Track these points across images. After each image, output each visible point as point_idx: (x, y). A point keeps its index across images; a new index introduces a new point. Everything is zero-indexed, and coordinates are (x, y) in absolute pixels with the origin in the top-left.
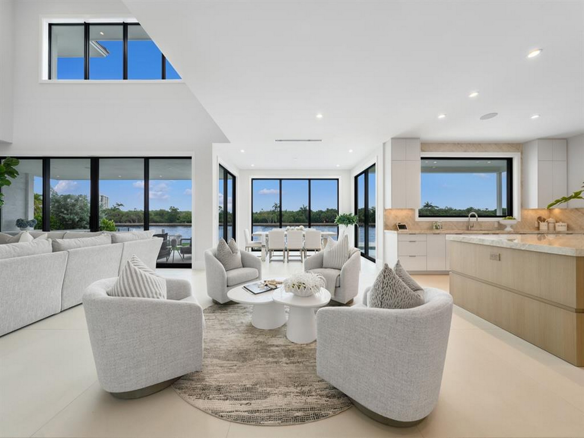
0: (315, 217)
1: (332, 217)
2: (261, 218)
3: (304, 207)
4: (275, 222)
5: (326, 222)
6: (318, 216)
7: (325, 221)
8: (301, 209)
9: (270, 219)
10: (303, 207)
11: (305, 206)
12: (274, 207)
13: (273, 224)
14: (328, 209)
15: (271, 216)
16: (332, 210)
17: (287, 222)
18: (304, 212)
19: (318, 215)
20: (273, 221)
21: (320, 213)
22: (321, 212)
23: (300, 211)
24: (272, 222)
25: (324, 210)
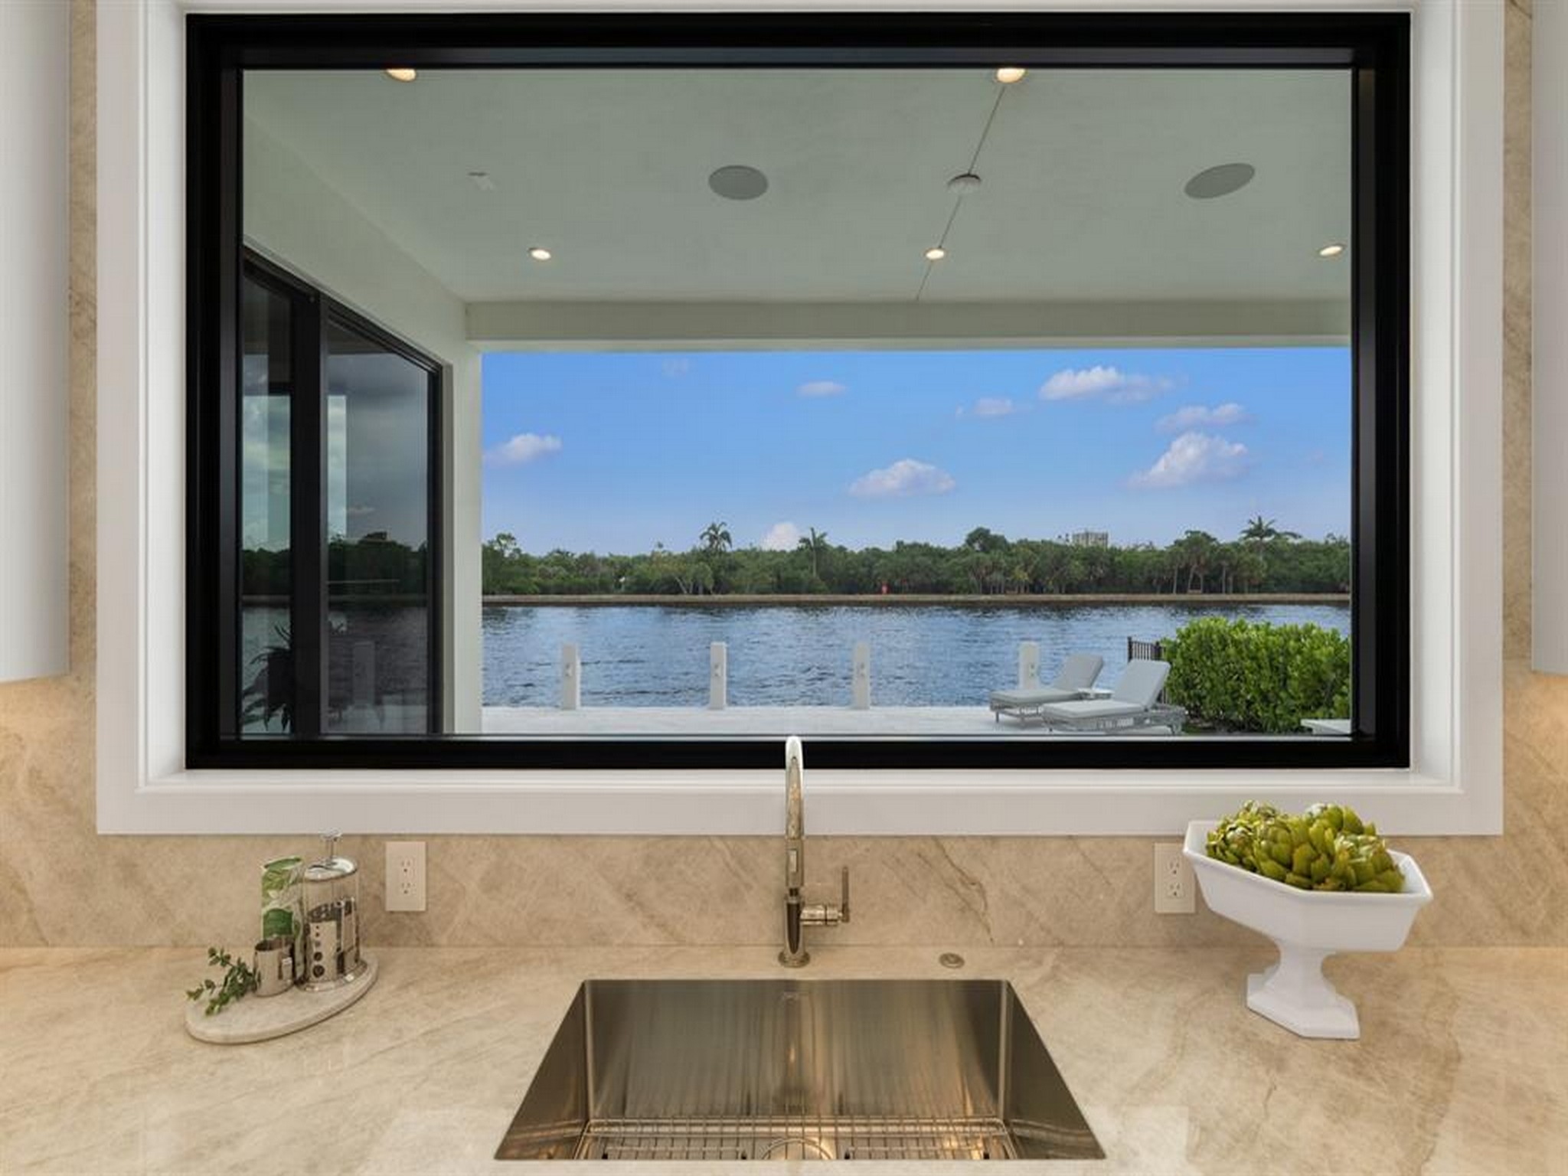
0: (852, 572)
1: (912, 572)
2: (658, 575)
3: (814, 535)
4: (706, 592)
5: (892, 590)
6: (863, 570)
7: (884, 589)
8: (804, 545)
9: (690, 581)
10: (811, 539)
11: (817, 536)
12: (707, 537)
13: (701, 597)
14: (900, 544)
15: (693, 568)
16: (915, 546)
17: (750, 593)
18: (814, 553)
19: (864, 565)
20: (701, 589)
21: (874, 559)
22: (876, 553)
23: (800, 550)
24: (696, 592)
25: (888, 546)
